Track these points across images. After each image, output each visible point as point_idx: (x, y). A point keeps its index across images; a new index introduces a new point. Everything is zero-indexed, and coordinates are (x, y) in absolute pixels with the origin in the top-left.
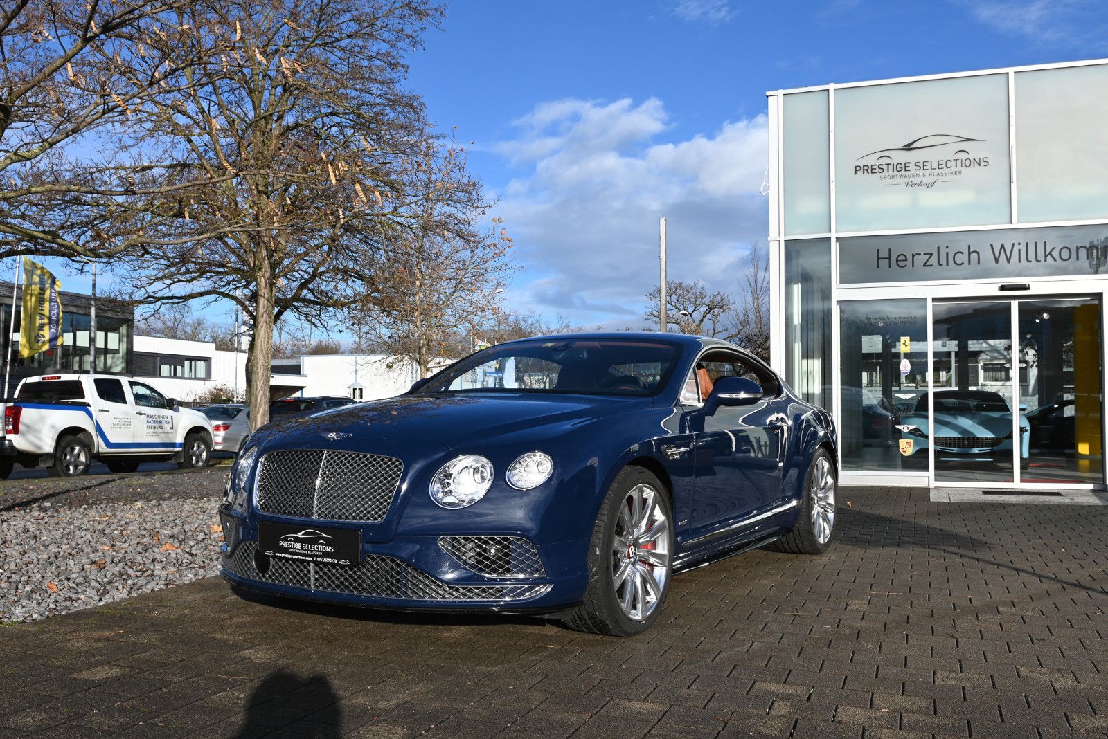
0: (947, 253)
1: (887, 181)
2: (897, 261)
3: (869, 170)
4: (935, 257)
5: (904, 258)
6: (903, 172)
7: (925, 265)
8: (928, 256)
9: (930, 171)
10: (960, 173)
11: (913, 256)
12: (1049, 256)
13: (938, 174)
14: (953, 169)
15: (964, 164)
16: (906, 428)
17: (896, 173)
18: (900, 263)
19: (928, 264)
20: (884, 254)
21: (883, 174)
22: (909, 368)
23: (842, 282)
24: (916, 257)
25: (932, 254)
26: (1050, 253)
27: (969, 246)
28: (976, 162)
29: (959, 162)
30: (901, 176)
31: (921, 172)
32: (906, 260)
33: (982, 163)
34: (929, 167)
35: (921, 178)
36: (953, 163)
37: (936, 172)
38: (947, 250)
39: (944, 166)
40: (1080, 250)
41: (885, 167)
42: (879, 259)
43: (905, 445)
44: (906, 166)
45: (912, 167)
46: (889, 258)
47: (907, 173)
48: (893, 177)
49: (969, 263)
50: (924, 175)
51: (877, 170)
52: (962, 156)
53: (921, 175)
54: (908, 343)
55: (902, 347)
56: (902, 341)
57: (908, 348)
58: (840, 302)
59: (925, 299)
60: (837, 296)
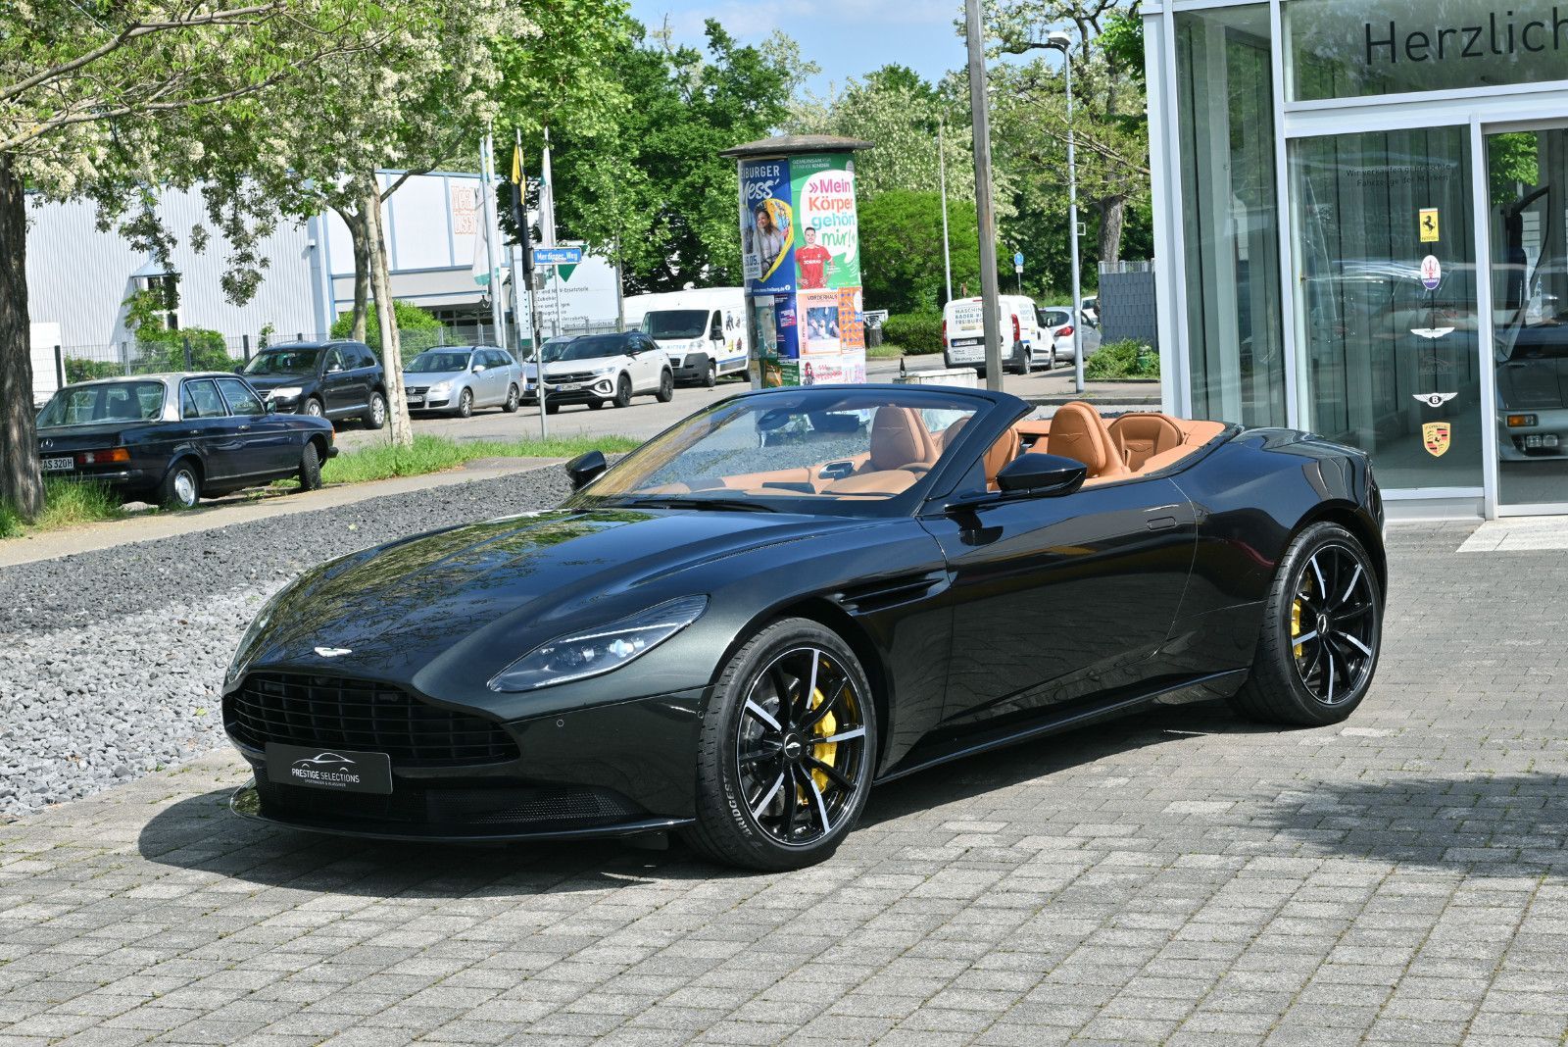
0: (1510, 27)
2: (1408, 47)
4: (1484, 38)
5: (1423, 42)
7: (1465, 54)
8: (1474, 33)
11: (1441, 34)
16: (1435, 400)
18: (1412, 50)
19: (1471, 50)
20: (1381, 32)
22: (1437, 274)
23: (1296, 99)
24: (1448, 36)
25: (1479, 30)
27: (1555, 10)
32: (1427, 44)
38: (1509, 20)
42: (1369, 44)
43: (1435, 434)
46: (1392, 42)
49: (1556, 46)
54: (1435, 221)
55: (1424, 230)
56: (1423, 218)
57: (1435, 232)
58: (1288, 141)
59: (1467, 127)
60: (1287, 127)
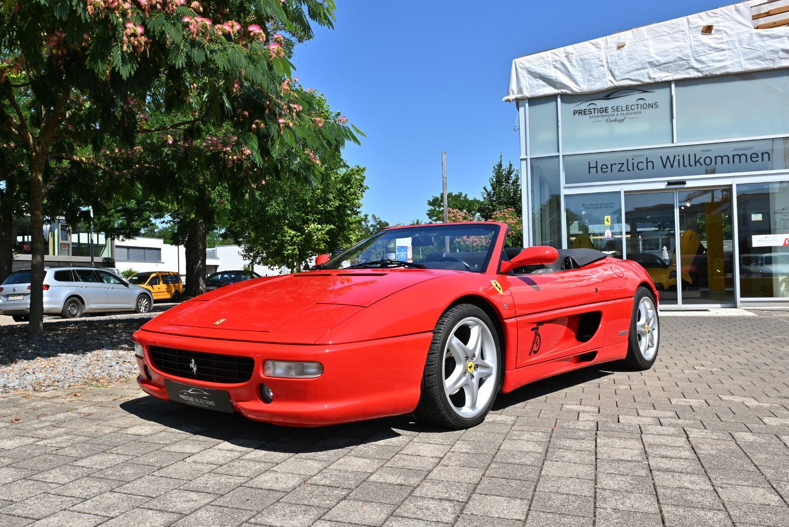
0: (633, 163)
1: (593, 119)
2: (601, 169)
3: (583, 113)
4: (625, 166)
6: (604, 114)
7: (619, 171)
8: (621, 165)
9: (621, 112)
10: (640, 112)
11: (612, 165)
12: (698, 164)
13: (626, 114)
14: (636, 110)
15: (642, 107)
17: (599, 114)
18: (603, 170)
19: (621, 170)
20: (593, 165)
21: (591, 115)
22: (610, 235)
23: (566, 183)
24: (613, 166)
25: (623, 164)
26: (698, 161)
27: (647, 158)
28: (651, 106)
29: (639, 106)
30: (603, 116)
31: (616, 113)
32: (607, 168)
33: (654, 106)
34: (620, 110)
35: (616, 116)
36: (636, 106)
37: (625, 112)
38: (633, 161)
39: (630, 109)
40: (718, 158)
41: (593, 111)
42: (590, 168)
44: (606, 110)
45: (610, 110)
46: (596, 167)
47: (607, 114)
48: (598, 116)
49: (647, 169)
50: (617, 115)
51: (588, 112)
52: (642, 102)
53: (615, 115)
54: (609, 220)
55: (606, 222)
56: (606, 219)
57: (610, 222)
58: (566, 196)
59: (620, 192)
60: (564, 192)
